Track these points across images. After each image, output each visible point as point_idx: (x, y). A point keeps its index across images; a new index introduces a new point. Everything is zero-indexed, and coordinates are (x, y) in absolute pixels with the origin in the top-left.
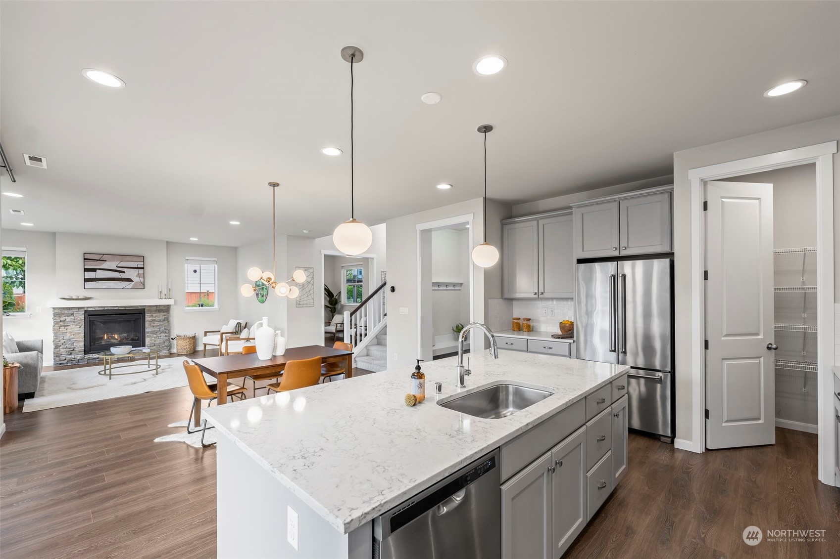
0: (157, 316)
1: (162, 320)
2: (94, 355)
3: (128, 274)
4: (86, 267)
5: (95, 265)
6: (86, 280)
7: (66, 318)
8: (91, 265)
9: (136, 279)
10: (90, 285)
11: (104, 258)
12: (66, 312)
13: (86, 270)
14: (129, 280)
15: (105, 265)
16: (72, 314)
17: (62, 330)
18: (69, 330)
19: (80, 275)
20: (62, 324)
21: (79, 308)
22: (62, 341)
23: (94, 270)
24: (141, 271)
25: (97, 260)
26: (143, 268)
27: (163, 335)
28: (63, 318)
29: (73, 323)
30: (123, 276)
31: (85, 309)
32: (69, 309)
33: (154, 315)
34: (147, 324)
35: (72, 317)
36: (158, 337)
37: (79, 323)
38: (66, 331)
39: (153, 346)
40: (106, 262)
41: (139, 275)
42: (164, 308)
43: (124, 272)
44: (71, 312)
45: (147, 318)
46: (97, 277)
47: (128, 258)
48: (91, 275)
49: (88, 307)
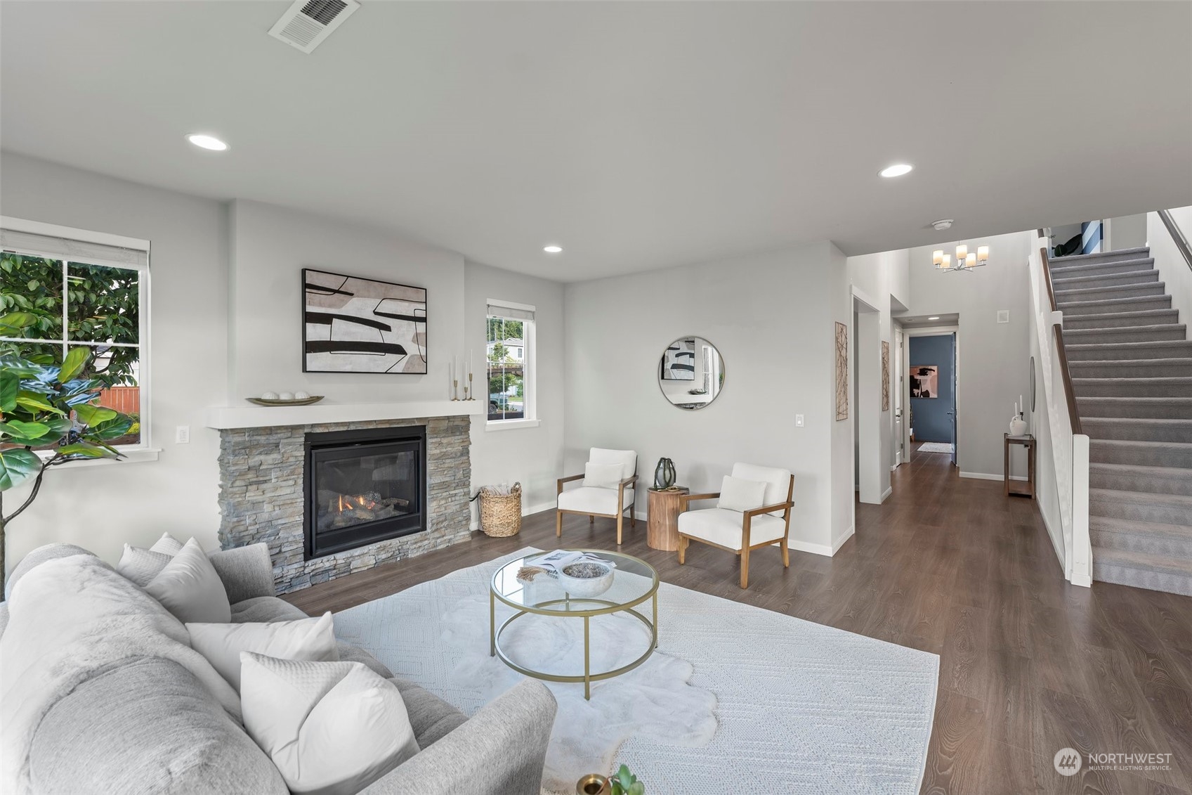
0: (448, 444)
2: (325, 559)
3: (401, 333)
4: (309, 309)
5: (330, 306)
6: (311, 347)
7: (262, 457)
8: (321, 305)
9: (412, 349)
10: (318, 360)
11: (351, 285)
12: (262, 439)
13: (309, 318)
14: (399, 350)
15: (352, 307)
16: (277, 445)
17: (253, 494)
18: (269, 495)
19: (289, 333)
20: (251, 475)
21: (292, 429)
22: (253, 528)
23: (326, 319)
24: (421, 327)
25: (335, 291)
26: (424, 320)
27: (460, 491)
28: (255, 460)
29: (279, 474)
30: (388, 338)
31: (307, 430)
32: (270, 430)
33: (445, 441)
34: (430, 467)
35: (275, 456)
36: (451, 497)
37: (292, 473)
38: (260, 498)
39: (442, 522)
40: (354, 300)
41: (416, 339)
42: (462, 424)
43: (388, 328)
44: (273, 439)
45: (432, 450)
46: (335, 339)
47: (397, 292)
48: (317, 332)
49: (313, 426)
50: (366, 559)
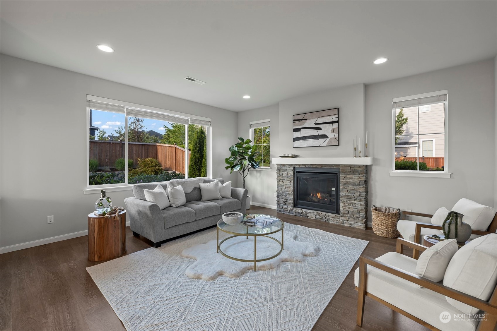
0: (351, 178)
1: (356, 184)
2: (299, 209)
3: (326, 130)
4: (294, 128)
5: (300, 125)
6: (295, 140)
7: (283, 173)
8: (297, 126)
9: (331, 135)
10: (298, 144)
11: (306, 116)
12: (283, 167)
13: (295, 130)
14: (324, 136)
15: (307, 124)
16: (286, 170)
17: (281, 183)
18: (284, 184)
19: (290, 135)
20: (281, 177)
21: (290, 165)
22: (281, 192)
23: (298, 130)
24: (336, 125)
25: (301, 120)
26: (337, 122)
27: (358, 202)
28: (281, 173)
29: (287, 178)
30: (320, 132)
31: (294, 166)
32: (284, 165)
33: (348, 176)
34: (341, 187)
35: (286, 173)
36: (352, 204)
37: (290, 179)
39: (347, 214)
40: (308, 121)
41: (333, 131)
42: (360, 169)
43: (320, 129)
44: (285, 168)
45: (342, 180)
46: (301, 136)
47: (324, 113)
48: (297, 135)
49: (296, 165)
50: (312, 215)
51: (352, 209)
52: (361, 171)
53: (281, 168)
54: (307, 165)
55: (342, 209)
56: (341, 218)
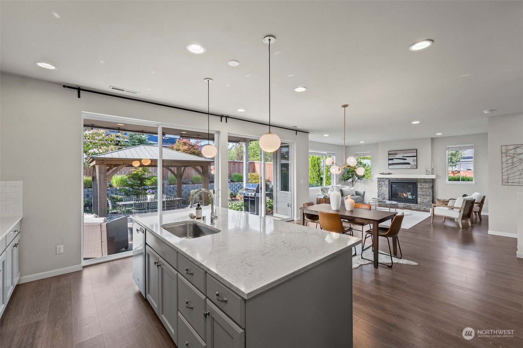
0: (424, 185)
1: (427, 188)
2: (392, 202)
3: (409, 160)
5: (393, 157)
6: (389, 165)
8: (391, 157)
9: (412, 163)
10: (390, 167)
11: (397, 152)
12: (382, 180)
13: (389, 159)
14: (408, 164)
15: (397, 156)
16: (384, 181)
17: (380, 188)
18: (383, 189)
19: (387, 162)
20: (380, 185)
21: (387, 178)
22: (380, 194)
23: (392, 159)
24: (415, 158)
25: (394, 154)
26: (416, 156)
27: (428, 197)
28: (381, 183)
29: (384, 186)
30: (406, 161)
32: (383, 178)
33: (423, 184)
34: (419, 190)
35: (384, 183)
36: (425, 198)
37: (386, 186)
38: (382, 189)
39: (422, 203)
40: (398, 155)
41: (414, 161)
42: (429, 181)
43: (406, 159)
44: (383, 180)
45: (419, 186)
46: (394, 163)
47: (408, 151)
48: (391, 162)
49: (390, 178)
50: (401, 205)
51: (425, 201)
52: (430, 182)
53: (380, 180)
54: (397, 178)
55: (419, 201)
56: (418, 206)
